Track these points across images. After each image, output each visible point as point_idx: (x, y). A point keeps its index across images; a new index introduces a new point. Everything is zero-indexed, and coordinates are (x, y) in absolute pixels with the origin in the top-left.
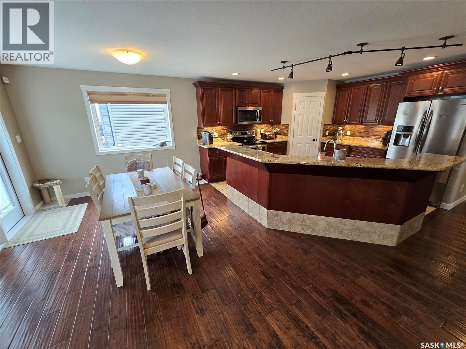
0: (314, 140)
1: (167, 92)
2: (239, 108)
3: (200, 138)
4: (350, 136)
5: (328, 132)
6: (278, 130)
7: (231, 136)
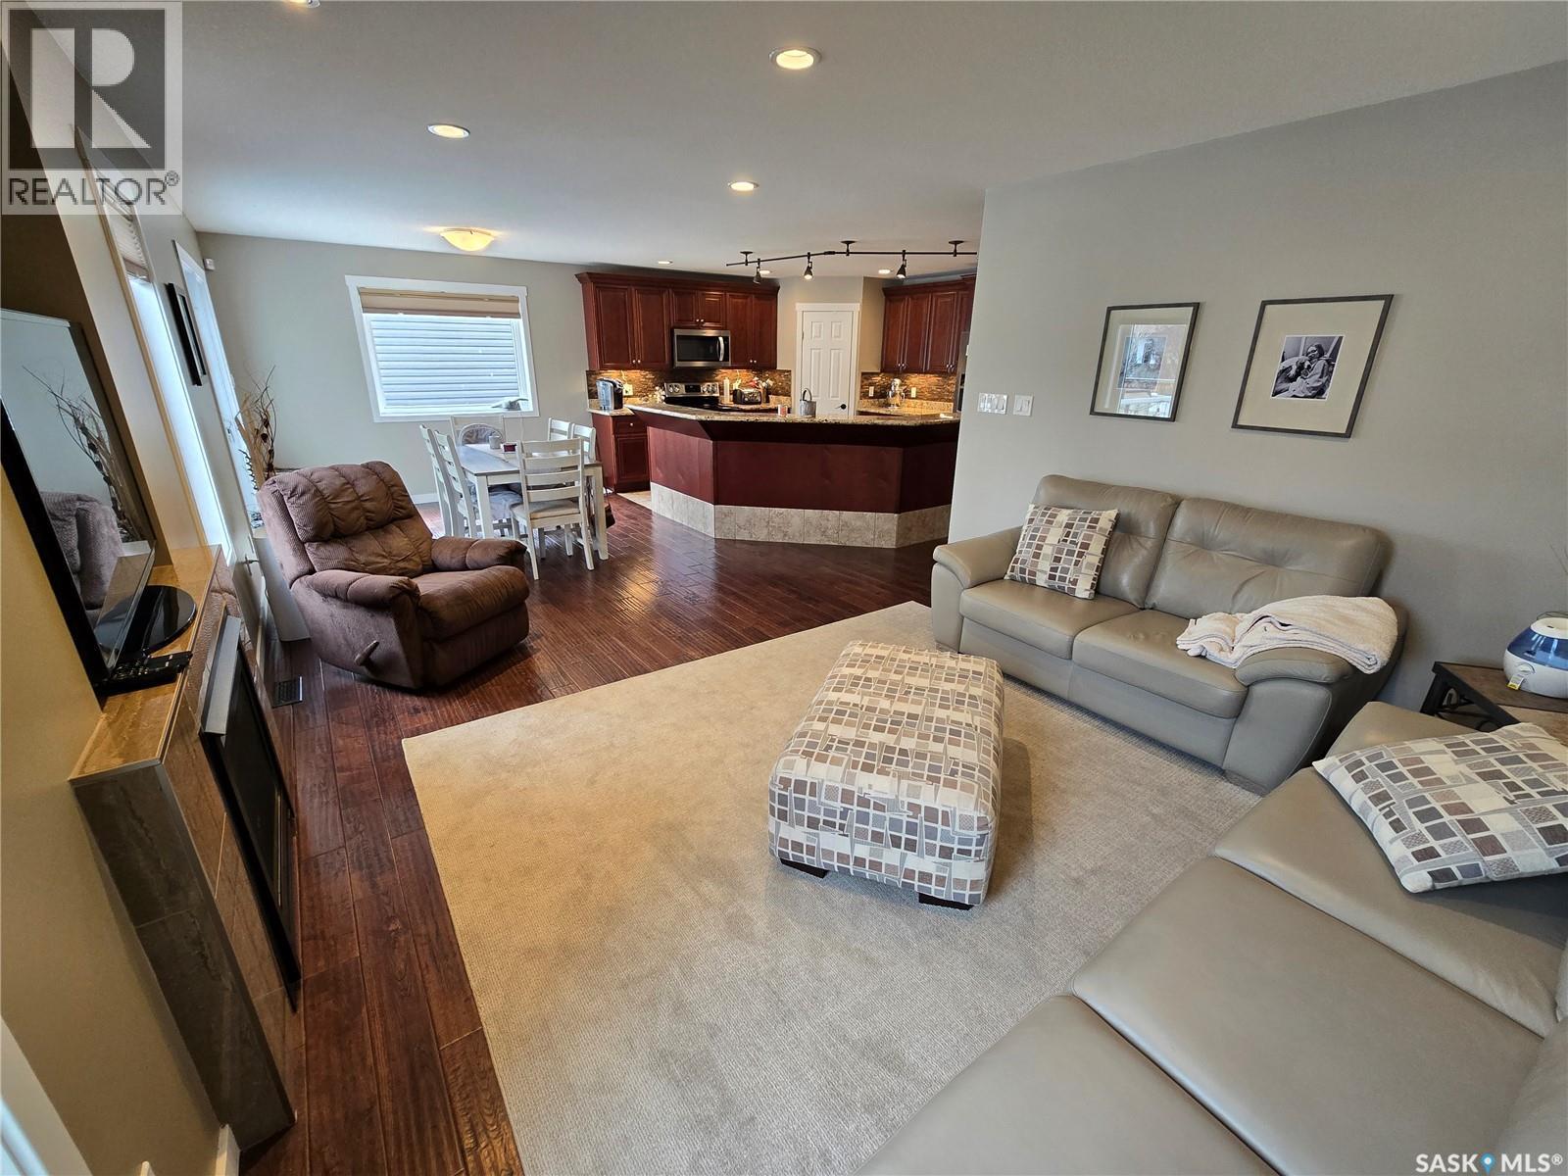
0: (843, 407)
1: (520, 292)
2: (677, 332)
3: (593, 394)
4: (917, 398)
5: (872, 389)
6: (771, 383)
7: (664, 393)
